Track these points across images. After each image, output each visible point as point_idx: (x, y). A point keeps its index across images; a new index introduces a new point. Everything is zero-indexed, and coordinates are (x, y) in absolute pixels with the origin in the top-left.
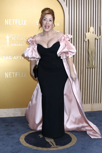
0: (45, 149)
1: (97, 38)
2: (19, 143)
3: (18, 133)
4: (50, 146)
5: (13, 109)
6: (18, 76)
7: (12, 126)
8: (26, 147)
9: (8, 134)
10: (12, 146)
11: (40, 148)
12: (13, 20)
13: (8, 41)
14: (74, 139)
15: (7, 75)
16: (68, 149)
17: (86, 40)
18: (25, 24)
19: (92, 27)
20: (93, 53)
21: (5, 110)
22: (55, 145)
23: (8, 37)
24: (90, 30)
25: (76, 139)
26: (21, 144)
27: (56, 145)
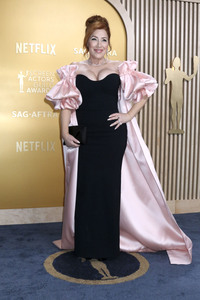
0: (91, 282)
1: (187, 78)
2: (43, 271)
3: (41, 253)
4: (100, 277)
5: (31, 210)
6: (39, 148)
7: (29, 240)
8: (55, 278)
9: (23, 256)
10: (30, 277)
11: (82, 281)
12: (32, 45)
13: (22, 82)
14: (145, 265)
15: (19, 147)
16: (132, 281)
17: (167, 82)
18: (53, 51)
19: (177, 58)
20: (180, 106)
21: (17, 211)
22: (108, 274)
23: (21, 77)
24: (174, 64)
25: (148, 265)
26: (46, 273)
27: (112, 274)
